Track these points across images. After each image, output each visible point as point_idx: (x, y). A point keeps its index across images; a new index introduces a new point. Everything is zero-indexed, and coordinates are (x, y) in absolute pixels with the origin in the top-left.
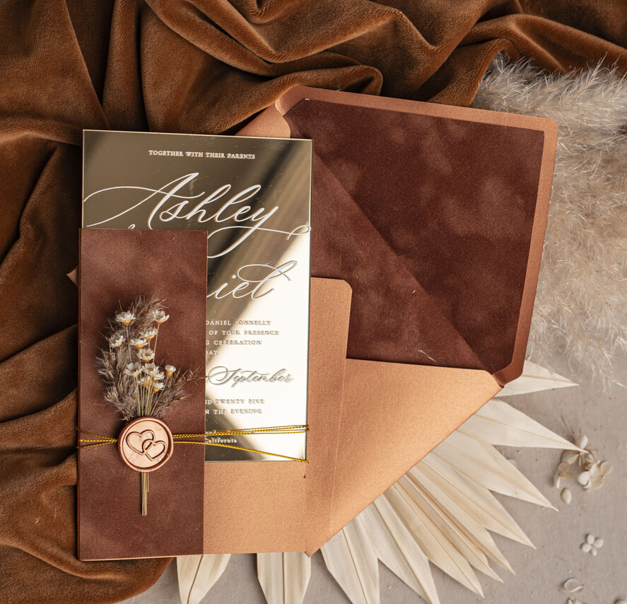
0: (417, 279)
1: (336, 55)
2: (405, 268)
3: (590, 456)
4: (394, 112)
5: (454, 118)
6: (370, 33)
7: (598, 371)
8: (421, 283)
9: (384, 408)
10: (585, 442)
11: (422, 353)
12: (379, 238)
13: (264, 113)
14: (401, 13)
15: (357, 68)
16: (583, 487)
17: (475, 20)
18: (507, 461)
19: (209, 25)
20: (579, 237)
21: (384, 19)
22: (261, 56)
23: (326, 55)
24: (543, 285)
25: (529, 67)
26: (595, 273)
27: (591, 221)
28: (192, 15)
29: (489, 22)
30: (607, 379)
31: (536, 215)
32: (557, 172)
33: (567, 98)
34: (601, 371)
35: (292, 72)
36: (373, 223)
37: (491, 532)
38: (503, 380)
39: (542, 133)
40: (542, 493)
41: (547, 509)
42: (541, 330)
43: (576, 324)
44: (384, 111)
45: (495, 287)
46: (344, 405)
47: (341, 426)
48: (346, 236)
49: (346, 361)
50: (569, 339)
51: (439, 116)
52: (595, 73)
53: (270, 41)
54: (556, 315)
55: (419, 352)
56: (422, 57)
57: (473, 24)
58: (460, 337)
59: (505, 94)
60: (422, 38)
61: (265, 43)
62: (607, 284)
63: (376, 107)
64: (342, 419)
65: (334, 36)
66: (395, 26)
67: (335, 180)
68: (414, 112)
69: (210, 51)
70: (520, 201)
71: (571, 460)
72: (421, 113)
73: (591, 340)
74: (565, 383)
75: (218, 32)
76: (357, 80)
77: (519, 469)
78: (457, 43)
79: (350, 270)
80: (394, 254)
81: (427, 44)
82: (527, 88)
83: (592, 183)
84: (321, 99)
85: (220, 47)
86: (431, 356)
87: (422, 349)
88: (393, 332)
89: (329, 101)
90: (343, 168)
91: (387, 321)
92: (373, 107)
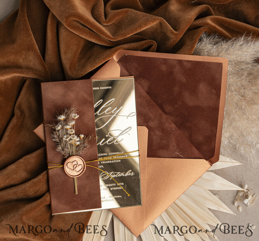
0: (175, 124)
2: (169, 120)
3: (249, 192)
4: (161, 58)
5: (185, 59)
6: (151, 27)
7: (250, 158)
8: (176, 126)
9: (163, 176)
10: (246, 187)
11: (178, 154)
12: (158, 108)
13: (109, 61)
14: (163, 19)
15: (146, 41)
16: (246, 205)
17: (193, 20)
18: (214, 196)
19: (85, 28)
20: (239, 105)
21: (156, 22)
22: (107, 39)
24: (225, 125)
25: (216, 37)
26: (246, 120)
27: (244, 98)
28: (78, 24)
29: (199, 20)
30: (254, 161)
31: (221, 97)
32: (229, 80)
33: (231, 50)
34: (251, 158)
35: (119, 45)
36: (156, 103)
37: (209, 225)
38: (212, 163)
39: (222, 64)
40: (230, 208)
41: (232, 214)
42: (226, 143)
43: (240, 140)
44: (157, 58)
45: (206, 126)
47: (147, 184)
48: (145, 109)
49: (147, 158)
50: (238, 146)
51: (179, 59)
52: (242, 39)
53: (111, 32)
54: (231, 137)
55: (176, 154)
56: (172, 36)
57: (193, 21)
58: (193, 146)
59: (206, 49)
60: (172, 29)
61: (109, 34)
62: (251, 124)
63: (154, 57)
64: (147, 181)
65: (136, 29)
66: (161, 24)
68: (169, 58)
69: (86, 38)
70: (214, 91)
71: (241, 194)
72: (172, 58)
73: (246, 146)
74: (237, 163)
75: (89, 30)
76: (146, 46)
77: (220, 199)
78: (186, 30)
79: (147, 122)
80: (165, 115)
81: (174, 31)
82: (215, 47)
83: (243, 84)
84: (132, 55)
85: (90, 36)
86: (181, 155)
87: (178, 152)
88: (166, 146)
89: (135, 55)
90: (142, 82)
91: (163, 142)
92: (153, 57)
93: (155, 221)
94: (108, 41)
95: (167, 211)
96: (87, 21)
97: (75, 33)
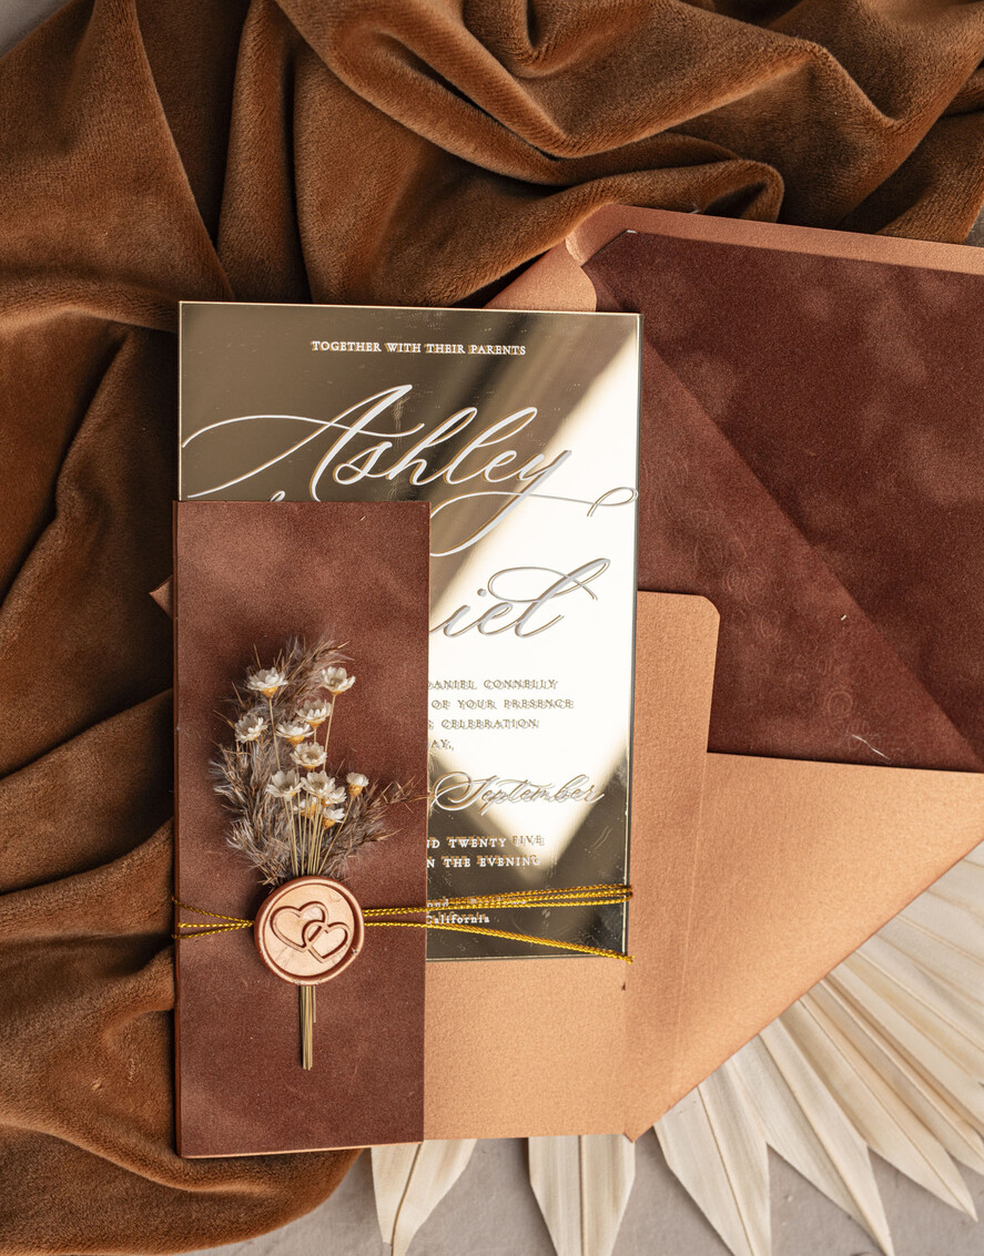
0: (851, 592)
1: (688, 138)
2: (825, 571)
4: (809, 256)
5: (932, 266)
6: (758, 94)
8: (859, 601)
9: (781, 851)
11: (859, 741)
12: (774, 510)
13: (545, 261)
14: (825, 50)
15: (732, 165)
17: (975, 64)
19: (431, 84)
21: (789, 65)
22: (538, 145)
23: (669, 139)
28: (398, 63)
35: (600, 177)
36: (762, 480)
44: (789, 253)
46: (702, 845)
47: (697, 886)
48: (707, 508)
49: (707, 758)
51: (901, 262)
53: (555, 114)
55: (853, 739)
56: (868, 141)
57: (972, 70)
58: (936, 707)
60: (867, 102)
61: (546, 118)
64: (699, 871)
65: (687, 101)
66: (812, 79)
67: (687, 394)
68: (850, 256)
69: (433, 136)
72: (865, 256)
75: (451, 97)
76: (731, 190)
78: (939, 110)
79: (716, 575)
80: (804, 542)
81: (880, 115)
84: (660, 231)
85: (454, 128)
86: (877, 747)
87: (860, 733)
88: (801, 698)
89: (676, 235)
90: (703, 371)
91: (789, 678)
92: (766, 245)
93: (727, 1064)
94: (543, 158)
95: (788, 1018)
96: (444, 44)
97: (380, 104)
